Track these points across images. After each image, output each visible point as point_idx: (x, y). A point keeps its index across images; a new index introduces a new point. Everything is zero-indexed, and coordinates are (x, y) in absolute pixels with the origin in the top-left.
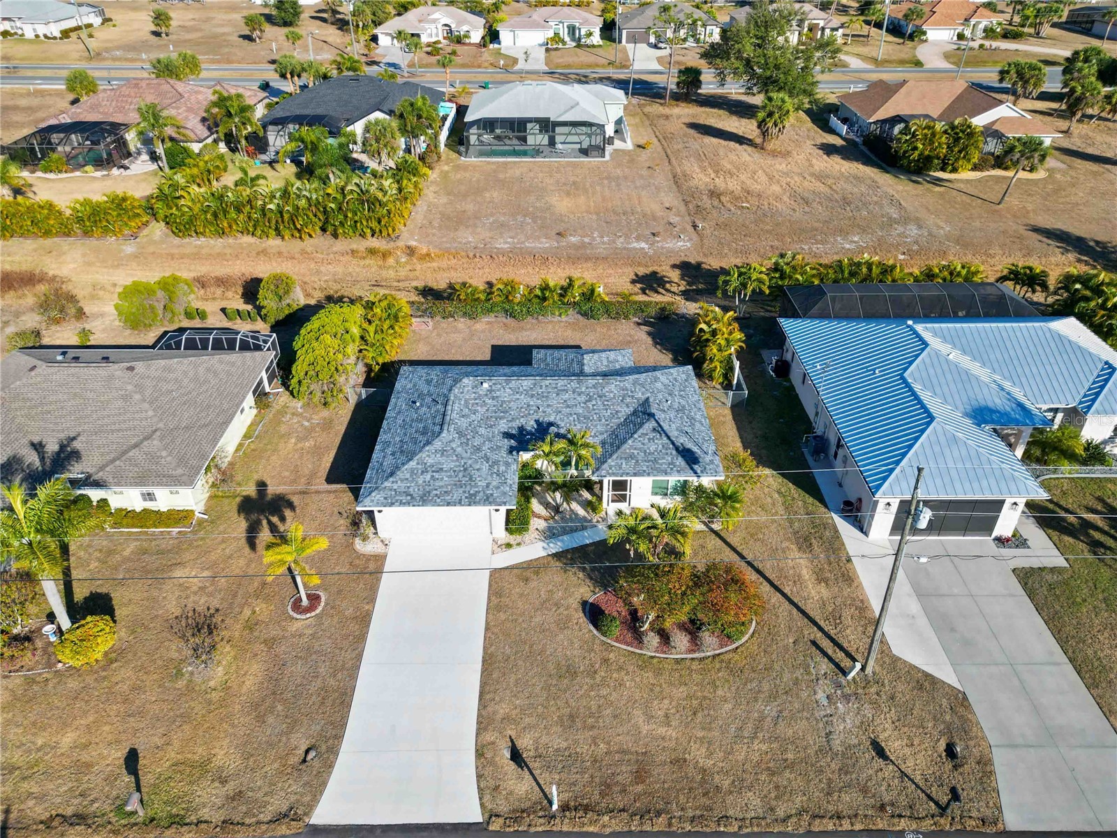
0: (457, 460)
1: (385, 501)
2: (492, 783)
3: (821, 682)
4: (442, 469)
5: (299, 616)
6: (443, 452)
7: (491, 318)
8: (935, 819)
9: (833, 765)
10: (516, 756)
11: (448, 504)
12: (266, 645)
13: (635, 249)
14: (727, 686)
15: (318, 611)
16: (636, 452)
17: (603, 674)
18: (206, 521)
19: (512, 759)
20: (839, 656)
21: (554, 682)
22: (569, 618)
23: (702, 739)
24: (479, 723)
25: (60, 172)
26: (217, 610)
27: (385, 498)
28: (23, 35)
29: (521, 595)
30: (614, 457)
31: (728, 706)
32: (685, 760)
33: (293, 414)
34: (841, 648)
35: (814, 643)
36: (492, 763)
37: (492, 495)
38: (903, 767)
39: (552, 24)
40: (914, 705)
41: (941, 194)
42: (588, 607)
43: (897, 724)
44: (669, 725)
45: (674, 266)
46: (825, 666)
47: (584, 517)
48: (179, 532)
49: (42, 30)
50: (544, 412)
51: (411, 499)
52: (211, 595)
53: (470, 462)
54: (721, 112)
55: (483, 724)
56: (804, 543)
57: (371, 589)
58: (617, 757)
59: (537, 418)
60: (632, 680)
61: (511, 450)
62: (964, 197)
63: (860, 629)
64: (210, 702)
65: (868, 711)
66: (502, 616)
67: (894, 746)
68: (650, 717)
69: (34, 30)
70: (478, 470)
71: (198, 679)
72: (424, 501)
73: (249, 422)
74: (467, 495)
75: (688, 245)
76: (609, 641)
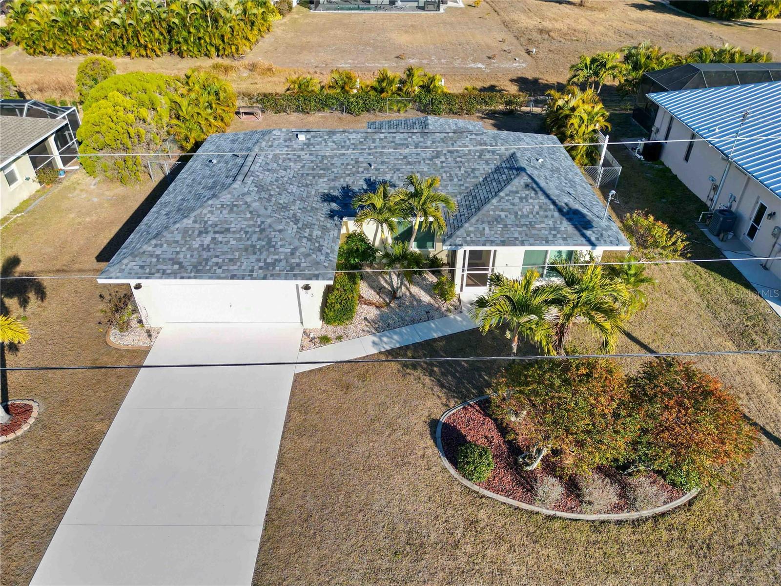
0: (251, 219)
1: (140, 271)
4: (228, 230)
6: (232, 208)
7: (327, 113)
11: (233, 277)
13: (472, 68)
15: (19, 433)
16: (503, 214)
17: (469, 548)
21: (385, 564)
22: (410, 448)
27: (142, 267)
29: (337, 410)
30: (473, 220)
37: (298, 264)
42: (439, 429)
45: (512, 81)
47: (430, 304)
50: (377, 170)
51: (178, 269)
53: (269, 221)
56: (743, 339)
59: (367, 176)
60: (522, 562)
61: (332, 215)
66: (305, 443)
70: (280, 231)
72: (198, 271)
73: (25, 195)
74: (261, 264)
75: (524, 65)
76: (476, 488)
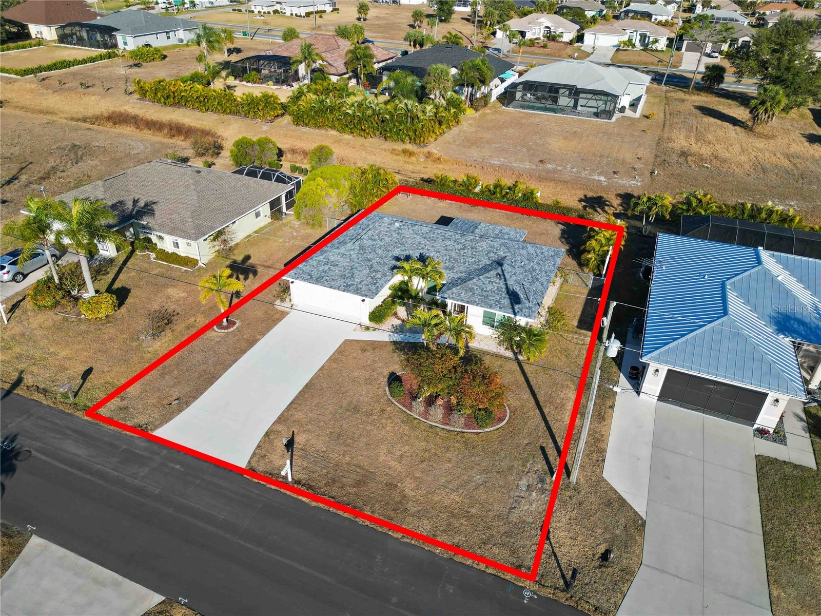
1: (295, 275)
2: (264, 453)
3: (529, 474)
4: (337, 265)
6: (343, 255)
8: (556, 591)
9: (501, 528)
10: (290, 445)
11: (331, 287)
13: (594, 180)
14: (457, 453)
15: (229, 330)
16: (476, 288)
17: (376, 417)
18: (203, 268)
19: (286, 445)
21: (341, 412)
22: (376, 379)
23: (416, 478)
24: (279, 418)
25: (255, 83)
26: (178, 314)
28: (285, 13)
29: (355, 358)
30: (458, 287)
31: (449, 466)
32: (396, 486)
33: (291, 227)
35: (543, 449)
36: (271, 442)
37: (361, 288)
39: (629, 32)
40: (595, 514)
42: (393, 377)
43: (573, 521)
44: (400, 462)
45: (619, 195)
46: (540, 466)
48: (186, 270)
49: (296, 11)
50: (428, 250)
51: (310, 279)
52: (179, 305)
55: (281, 420)
57: (267, 328)
58: (352, 468)
60: (393, 427)
61: (393, 268)
64: (142, 358)
66: (335, 365)
67: (560, 533)
68: (390, 453)
69: (291, 11)
70: (360, 271)
71: (144, 344)
72: (317, 281)
73: (262, 225)
74: (345, 284)
75: (639, 184)
76: (393, 400)
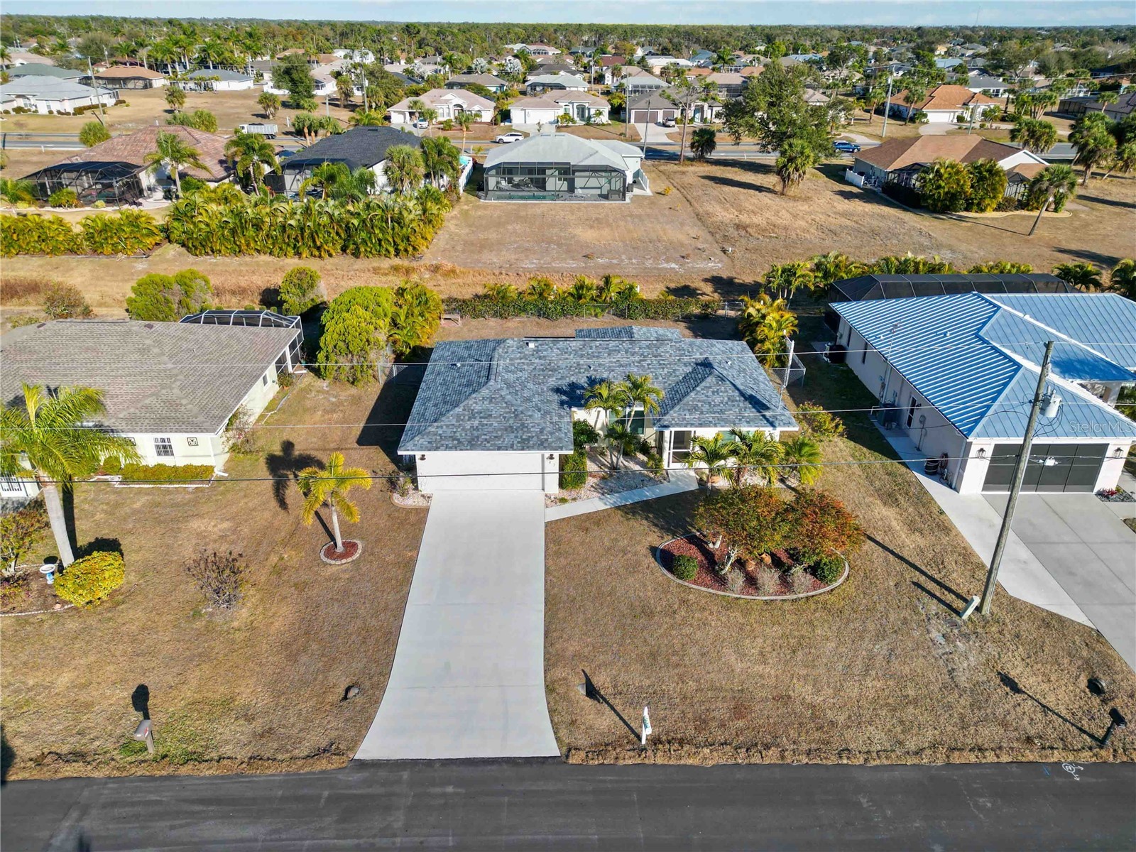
1: (429, 445)
2: (567, 718)
3: (933, 622)
4: (491, 415)
5: (333, 562)
6: (491, 400)
7: (523, 318)
8: (1095, 751)
9: (962, 701)
10: (592, 692)
11: (499, 448)
12: (297, 588)
13: (665, 268)
14: (826, 625)
15: (354, 558)
16: (700, 404)
17: (683, 613)
18: (226, 479)
19: (588, 695)
20: (949, 597)
21: (629, 621)
22: (638, 563)
23: (806, 678)
24: (547, 660)
25: (70, 206)
26: (241, 556)
27: (429, 442)
28: (36, 111)
29: (582, 543)
30: (677, 408)
31: (831, 645)
32: (789, 697)
33: (319, 392)
34: (950, 590)
35: (917, 585)
36: (566, 698)
37: (547, 440)
38: (1043, 701)
39: (563, 104)
40: (1043, 642)
41: (970, 229)
42: (658, 553)
43: (1028, 661)
44: (765, 663)
45: (706, 280)
46: (934, 607)
47: (644, 475)
48: (197, 488)
49: (56, 107)
50: (596, 370)
51: (457, 444)
52: (233, 542)
54: (736, 169)
55: (552, 660)
56: (889, 498)
57: (413, 538)
58: (710, 694)
59: (588, 375)
60: (719, 620)
62: (993, 230)
63: (968, 574)
64: (233, 642)
65: (992, 650)
66: (563, 561)
67: (1028, 681)
68: (742, 656)
69: (49, 107)
71: (219, 620)
72: (472, 445)
73: (272, 396)
74: (519, 440)
75: (720, 265)
76: (686, 584)
